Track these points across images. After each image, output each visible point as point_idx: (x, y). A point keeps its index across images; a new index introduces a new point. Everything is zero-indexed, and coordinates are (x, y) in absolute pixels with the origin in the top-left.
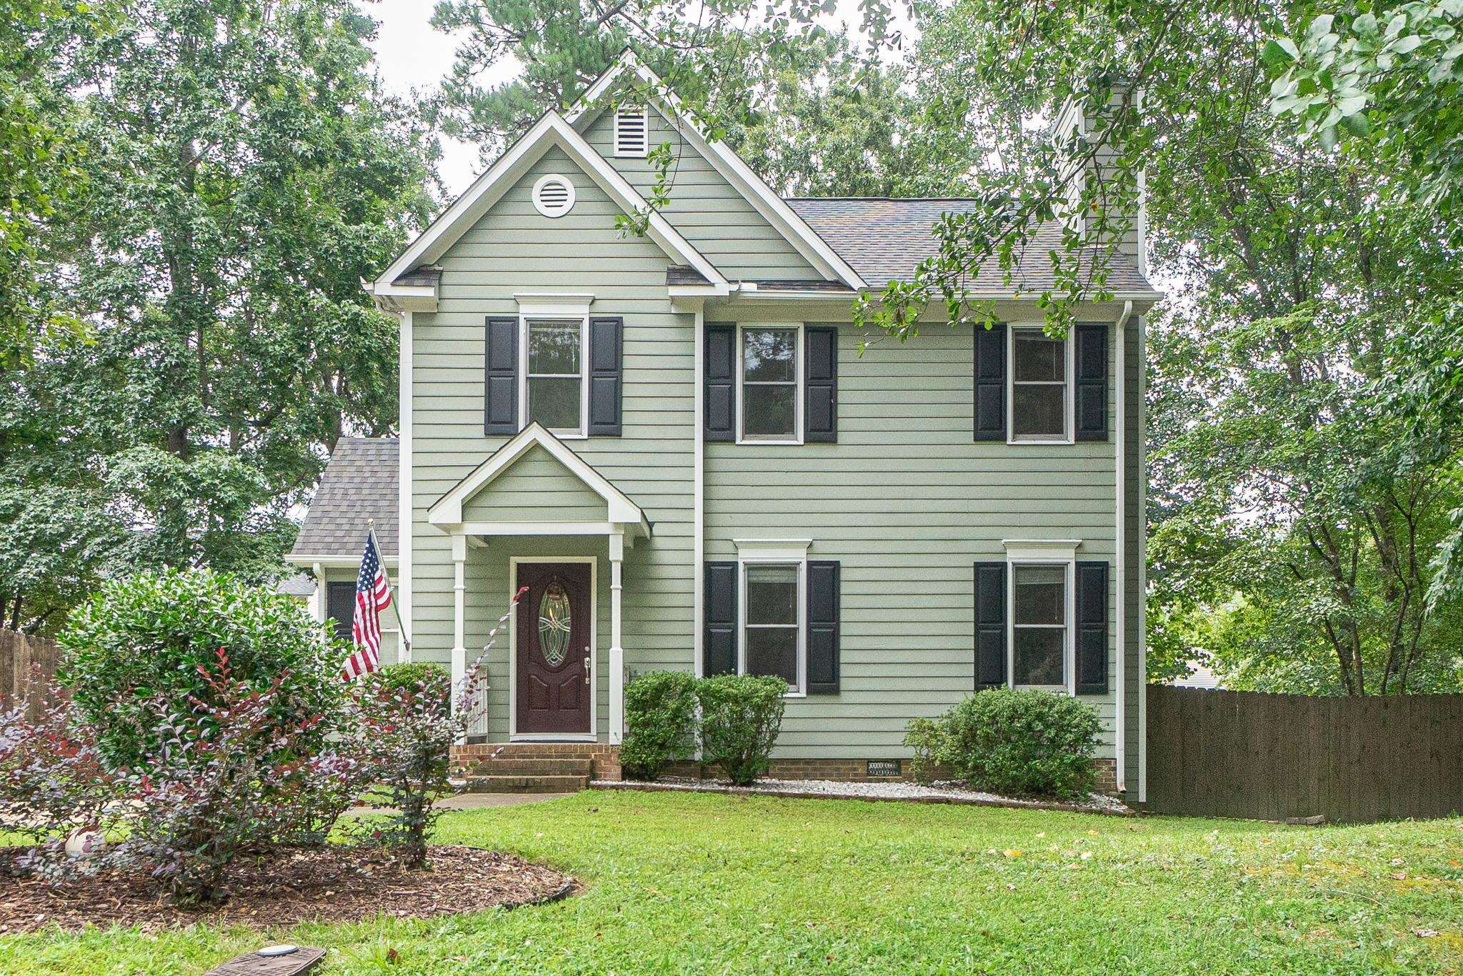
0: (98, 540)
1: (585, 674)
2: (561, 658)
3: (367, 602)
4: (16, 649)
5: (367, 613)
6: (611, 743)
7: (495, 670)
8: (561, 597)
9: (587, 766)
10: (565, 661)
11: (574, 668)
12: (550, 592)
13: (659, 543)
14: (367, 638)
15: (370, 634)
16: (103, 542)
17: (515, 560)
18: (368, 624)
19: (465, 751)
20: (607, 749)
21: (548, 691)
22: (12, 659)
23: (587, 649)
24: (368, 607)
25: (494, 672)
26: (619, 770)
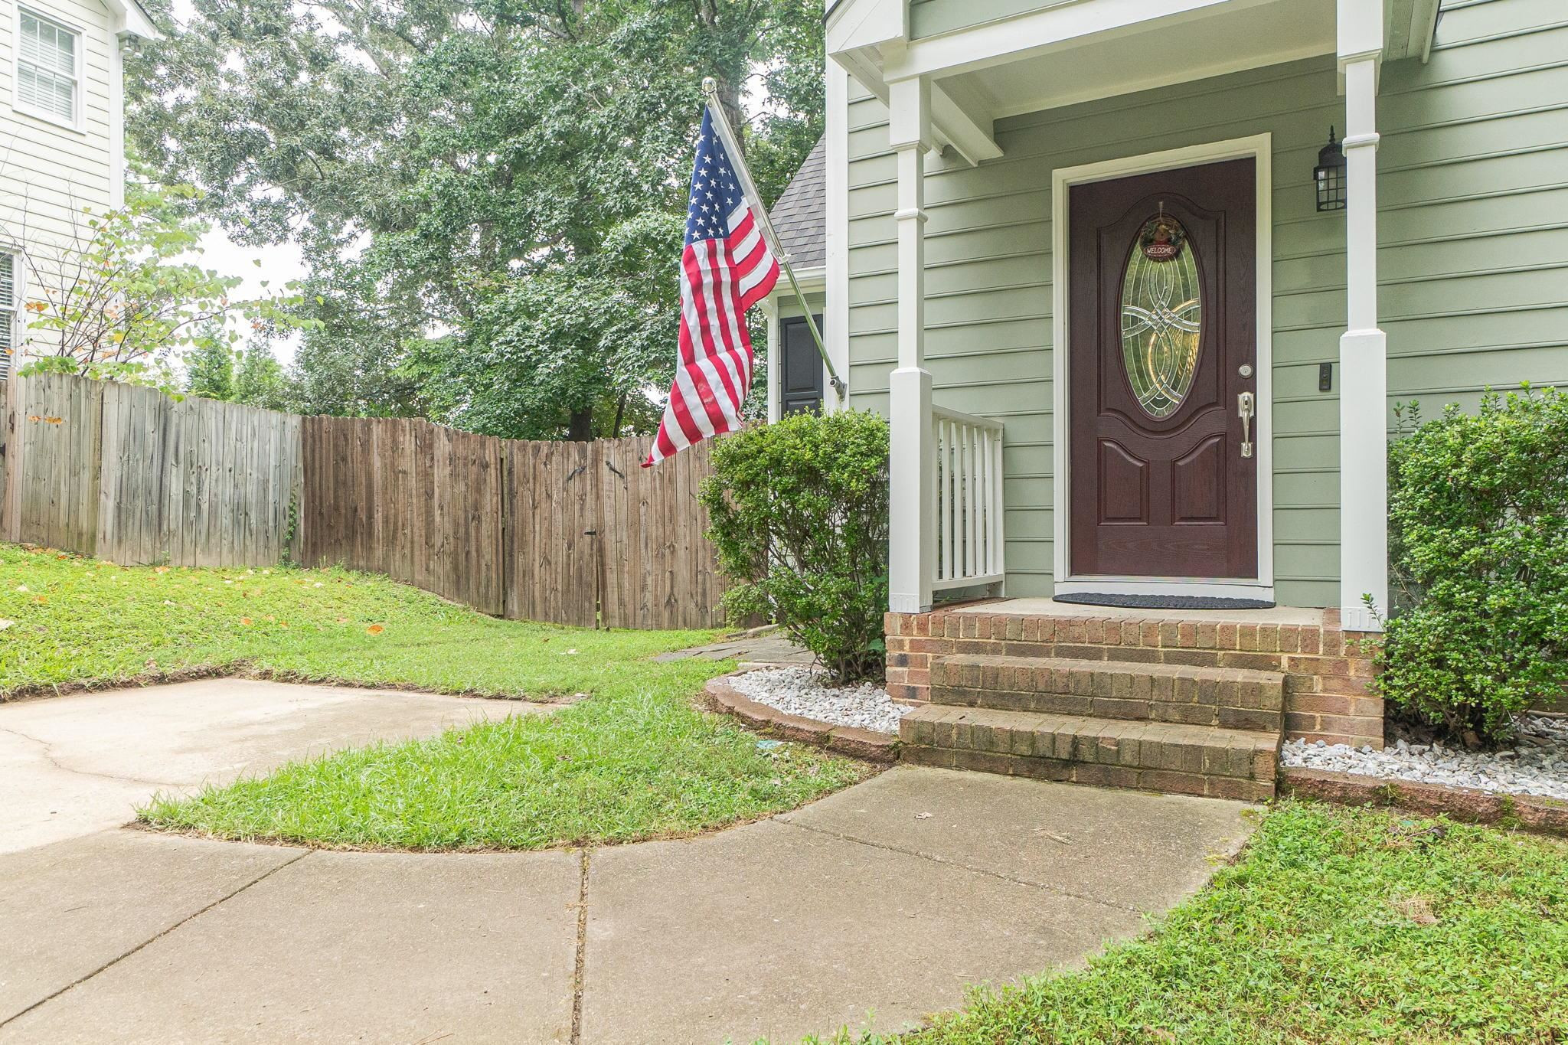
0: (614, 329)
1: (1238, 432)
2: (1176, 399)
3: (704, 264)
4: (436, 445)
5: (708, 295)
6: (1347, 623)
7: (1021, 431)
8: (1177, 255)
9: (1273, 700)
10: (1187, 402)
11: (1211, 422)
12: (1147, 242)
13: (1453, 65)
14: (711, 351)
15: (719, 345)
16: (619, 330)
17: (1063, 177)
18: (714, 322)
19: (923, 628)
20: (1332, 645)
21: (1145, 474)
22: (432, 459)
23: (1245, 370)
24: (708, 280)
25: (1014, 438)
26: (1375, 711)
